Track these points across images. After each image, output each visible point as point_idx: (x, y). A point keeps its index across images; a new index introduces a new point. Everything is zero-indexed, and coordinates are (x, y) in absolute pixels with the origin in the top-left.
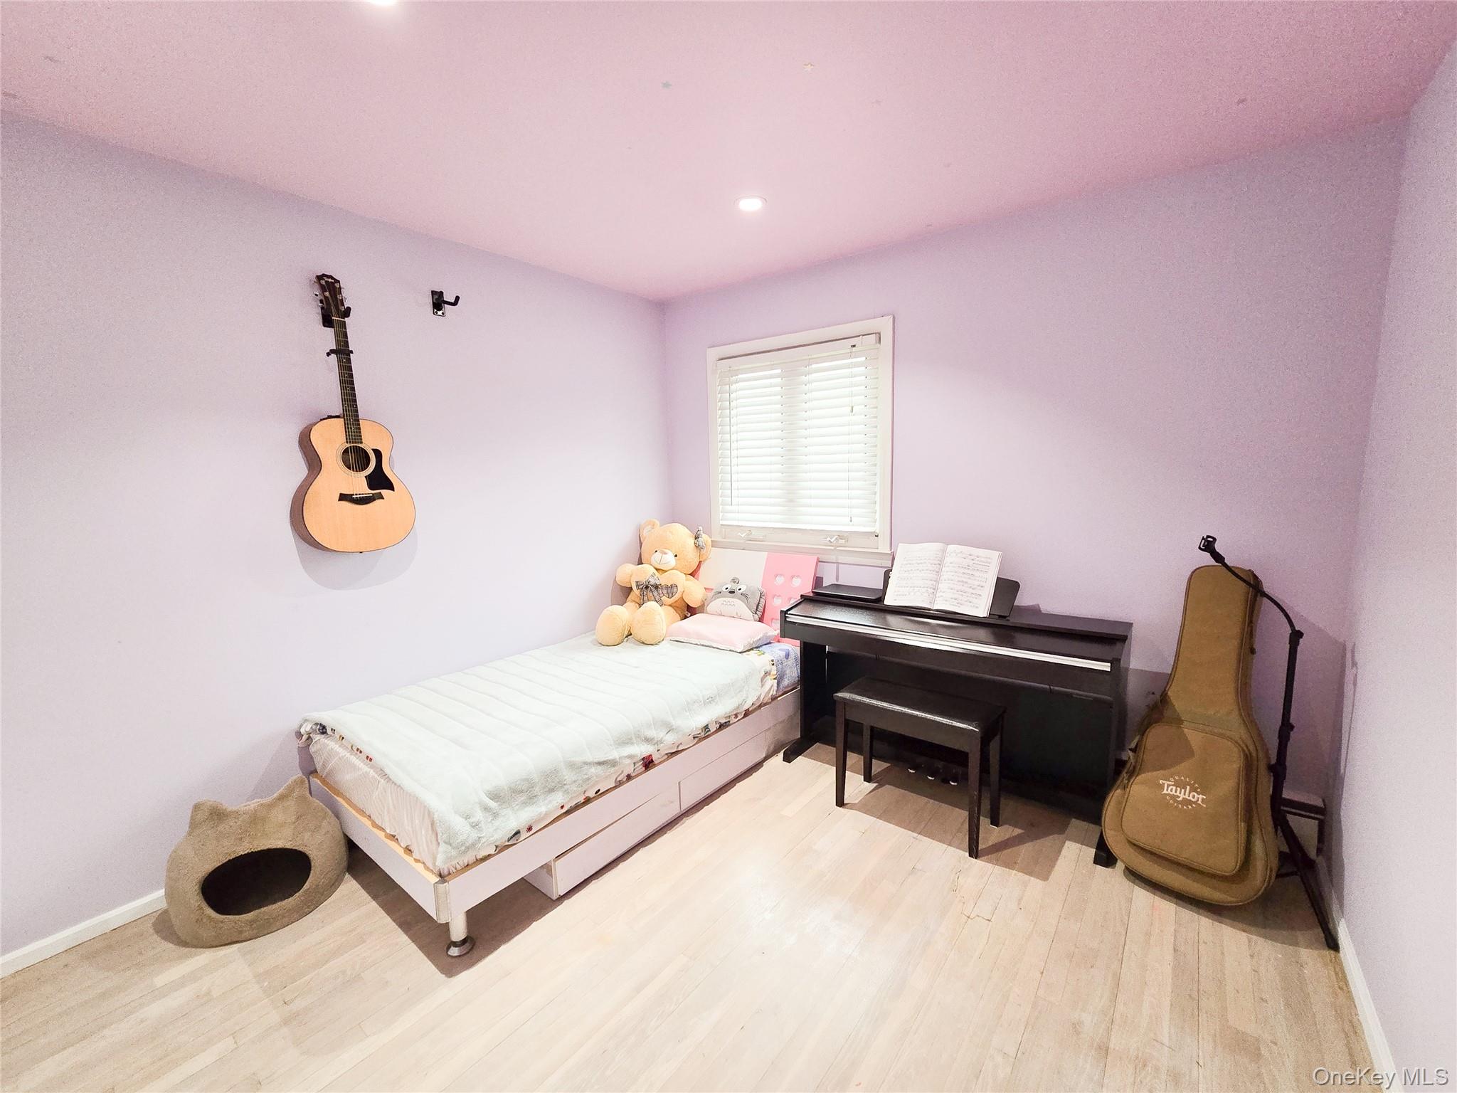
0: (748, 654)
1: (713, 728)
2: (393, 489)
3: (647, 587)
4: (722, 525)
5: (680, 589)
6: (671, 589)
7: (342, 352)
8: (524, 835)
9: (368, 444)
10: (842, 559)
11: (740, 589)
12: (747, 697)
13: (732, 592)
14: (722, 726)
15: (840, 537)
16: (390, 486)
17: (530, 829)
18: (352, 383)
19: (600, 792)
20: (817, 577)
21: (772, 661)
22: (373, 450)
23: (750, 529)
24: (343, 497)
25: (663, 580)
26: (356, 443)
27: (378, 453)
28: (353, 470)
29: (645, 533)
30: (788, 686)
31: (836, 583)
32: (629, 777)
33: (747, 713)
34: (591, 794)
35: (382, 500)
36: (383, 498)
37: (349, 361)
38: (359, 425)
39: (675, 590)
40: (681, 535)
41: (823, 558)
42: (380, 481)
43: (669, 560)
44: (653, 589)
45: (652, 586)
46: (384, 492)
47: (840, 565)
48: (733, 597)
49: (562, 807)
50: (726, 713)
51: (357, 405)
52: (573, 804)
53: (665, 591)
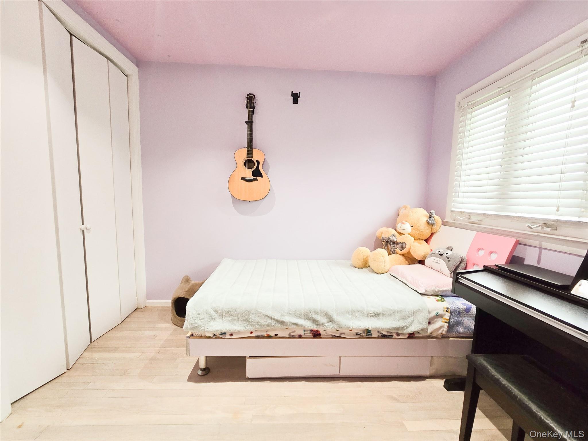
0: (428, 298)
1: (375, 335)
2: (262, 177)
3: (388, 241)
4: (452, 211)
5: (408, 246)
6: (402, 245)
7: (250, 123)
8: (228, 336)
9: (255, 157)
10: (545, 244)
11: (447, 254)
12: (410, 325)
13: (441, 255)
14: (384, 337)
15: (546, 225)
16: (261, 176)
17: (231, 335)
18: (252, 134)
19: (277, 336)
20: (514, 256)
21: (448, 308)
22: (256, 161)
23: (470, 215)
24: (243, 179)
25: (399, 239)
26: (249, 158)
27: (258, 162)
28: (247, 168)
29: (401, 212)
30: (462, 333)
31: (537, 265)
32: (300, 337)
33: (411, 336)
34: (272, 334)
35: (257, 181)
36: (257, 180)
37: (252, 125)
38: (252, 151)
39: (404, 246)
40: (421, 215)
41: (522, 240)
42: (257, 173)
43: (407, 228)
44: (391, 243)
45: (391, 241)
46: (258, 178)
47: (543, 251)
48: (440, 258)
49: (252, 333)
50: (389, 329)
51: (252, 143)
52: (259, 334)
53: (398, 246)
